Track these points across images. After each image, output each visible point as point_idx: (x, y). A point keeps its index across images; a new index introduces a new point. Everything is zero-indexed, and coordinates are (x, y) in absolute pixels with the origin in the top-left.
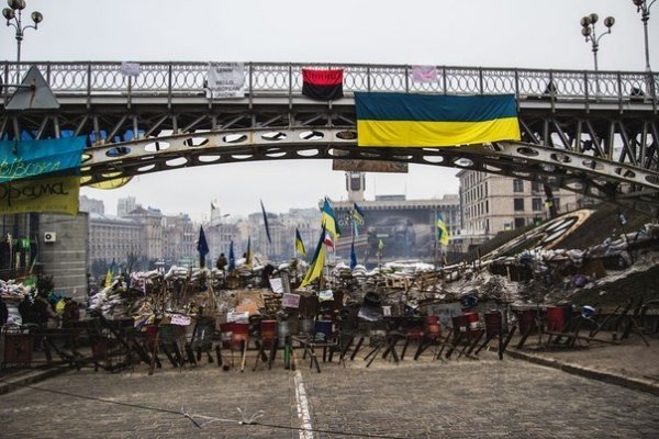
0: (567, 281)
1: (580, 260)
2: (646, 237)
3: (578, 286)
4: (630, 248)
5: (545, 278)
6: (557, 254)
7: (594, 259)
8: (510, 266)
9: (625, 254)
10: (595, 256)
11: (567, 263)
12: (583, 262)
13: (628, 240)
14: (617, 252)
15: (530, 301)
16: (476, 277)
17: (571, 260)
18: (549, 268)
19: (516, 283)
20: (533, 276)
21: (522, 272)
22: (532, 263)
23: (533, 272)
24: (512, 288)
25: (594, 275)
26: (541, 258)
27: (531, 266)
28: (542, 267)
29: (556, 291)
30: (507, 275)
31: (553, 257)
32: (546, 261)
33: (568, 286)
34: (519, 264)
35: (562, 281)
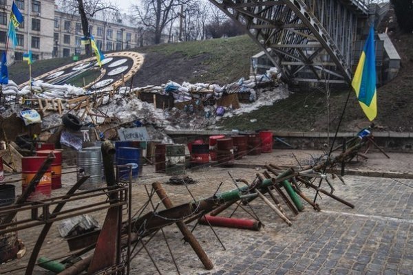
0: (207, 110)
1: (221, 94)
2: (268, 80)
3: (220, 115)
4: (256, 87)
5: (188, 107)
6: (203, 87)
7: (231, 94)
8: (157, 95)
9: (253, 92)
10: (231, 91)
11: (208, 95)
12: (223, 95)
13: (256, 81)
14: (248, 89)
15: (178, 126)
16: (127, 102)
17: (213, 93)
18: (193, 98)
19: (160, 110)
20: (173, 105)
21: (166, 100)
22: (177, 93)
23: (176, 101)
24: (159, 114)
25: (231, 106)
26: (187, 89)
27: (175, 96)
28: (186, 97)
29: (200, 118)
30: (153, 102)
31: (200, 89)
32: (192, 92)
33: (210, 114)
34: (164, 93)
35: (203, 110)
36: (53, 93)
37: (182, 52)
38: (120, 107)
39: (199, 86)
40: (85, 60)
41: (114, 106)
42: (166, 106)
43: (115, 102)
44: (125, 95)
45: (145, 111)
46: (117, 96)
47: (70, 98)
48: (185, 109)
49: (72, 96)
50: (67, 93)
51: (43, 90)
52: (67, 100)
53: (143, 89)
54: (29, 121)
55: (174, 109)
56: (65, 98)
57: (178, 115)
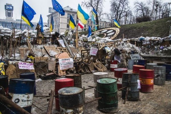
0: (156, 47)
1: (162, 41)
3: (162, 49)
6: (155, 38)
7: (166, 41)
8: (136, 41)
11: (157, 42)
15: (145, 53)
16: (126, 44)
17: (159, 41)
18: (150, 43)
19: (137, 47)
20: (142, 45)
21: (139, 44)
22: (144, 41)
23: (143, 44)
24: (137, 49)
25: (166, 46)
26: (148, 39)
27: (143, 42)
28: (147, 42)
29: (153, 50)
30: (135, 44)
31: (154, 39)
32: (150, 41)
33: (157, 49)
34: (139, 41)
35: (154, 47)
36: (102, 41)
37: (134, 27)
38: (123, 46)
39: (153, 38)
40: (97, 31)
41: (121, 46)
42: (140, 46)
43: (122, 44)
44: (125, 42)
45: (133, 48)
46: (122, 42)
47: (107, 43)
48: (147, 47)
49: (108, 42)
50: (106, 41)
51: (99, 40)
52: (106, 43)
53: (131, 40)
54: (107, 51)
55: (142, 47)
56: (105, 43)
57: (144, 49)
